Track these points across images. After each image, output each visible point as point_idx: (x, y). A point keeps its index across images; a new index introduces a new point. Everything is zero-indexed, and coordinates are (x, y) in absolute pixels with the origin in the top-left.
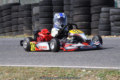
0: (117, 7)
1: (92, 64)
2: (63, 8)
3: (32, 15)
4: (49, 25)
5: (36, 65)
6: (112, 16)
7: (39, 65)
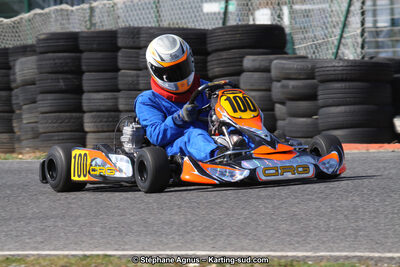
0: (295, 53)
1: (220, 243)
2: (116, 58)
3: (13, 85)
4: (71, 118)
5: (31, 249)
6: (279, 84)
7: (43, 250)
